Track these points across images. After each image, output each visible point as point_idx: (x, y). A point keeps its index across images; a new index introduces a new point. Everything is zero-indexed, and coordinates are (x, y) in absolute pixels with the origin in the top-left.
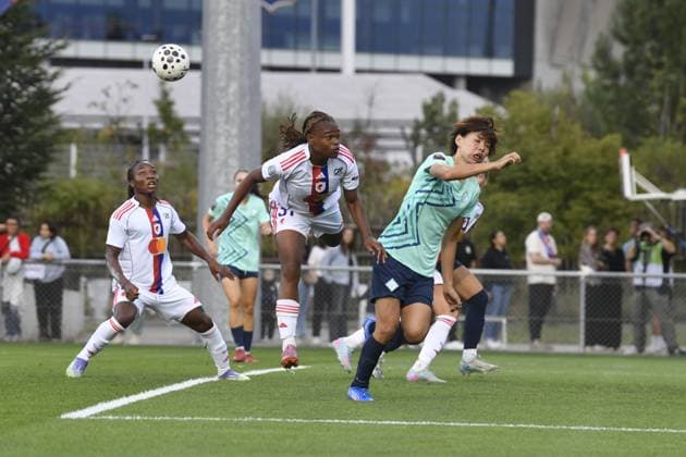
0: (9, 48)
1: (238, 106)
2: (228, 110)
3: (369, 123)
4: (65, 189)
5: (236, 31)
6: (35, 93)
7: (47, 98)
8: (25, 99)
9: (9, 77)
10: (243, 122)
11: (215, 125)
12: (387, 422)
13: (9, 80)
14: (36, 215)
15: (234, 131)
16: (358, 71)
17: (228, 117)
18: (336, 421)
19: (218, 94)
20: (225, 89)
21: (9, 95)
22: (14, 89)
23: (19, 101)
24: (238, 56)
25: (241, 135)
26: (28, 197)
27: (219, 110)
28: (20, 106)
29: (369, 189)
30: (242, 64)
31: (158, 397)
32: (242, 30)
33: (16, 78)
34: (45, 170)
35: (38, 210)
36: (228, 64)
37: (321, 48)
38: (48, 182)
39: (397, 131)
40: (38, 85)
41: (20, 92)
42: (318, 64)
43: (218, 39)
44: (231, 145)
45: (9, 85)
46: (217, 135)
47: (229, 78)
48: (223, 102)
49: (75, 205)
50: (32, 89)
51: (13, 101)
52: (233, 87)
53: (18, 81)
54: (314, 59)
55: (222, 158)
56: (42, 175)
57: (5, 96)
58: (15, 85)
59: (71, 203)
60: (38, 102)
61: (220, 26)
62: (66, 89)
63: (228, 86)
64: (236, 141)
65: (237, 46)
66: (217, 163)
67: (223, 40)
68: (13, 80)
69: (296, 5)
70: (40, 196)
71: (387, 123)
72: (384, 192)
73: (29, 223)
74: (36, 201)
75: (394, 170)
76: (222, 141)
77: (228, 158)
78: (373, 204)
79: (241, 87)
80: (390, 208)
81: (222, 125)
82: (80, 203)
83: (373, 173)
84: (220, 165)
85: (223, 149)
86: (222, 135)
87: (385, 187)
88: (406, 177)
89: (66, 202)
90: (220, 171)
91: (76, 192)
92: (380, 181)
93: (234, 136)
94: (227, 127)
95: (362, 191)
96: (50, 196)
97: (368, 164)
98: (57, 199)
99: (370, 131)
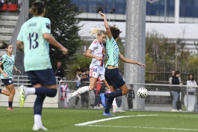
0: (64, 13)
1: (138, 32)
2: (134, 33)
3: (183, 40)
4: (81, 60)
5: (138, 6)
6: (72, 27)
7: (76, 29)
8: (69, 29)
9: (64, 22)
10: (139, 37)
11: (130, 37)
12: (182, 129)
13: (64, 23)
14: (72, 68)
15: (137, 40)
16: (180, 23)
17: (135, 35)
18: (165, 128)
19: (131, 27)
20: (134, 26)
21: (64, 28)
22: (66, 26)
23: (67, 30)
24: (138, 15)
25: (139, 41)
26: (69, 62)
27: (132, 33)
28: (67, 31)
29: (182, 61)
30: (139, 17)
31: (107, 121)
32: (140, 6)
33: (66, 23)
34: (75, 53)
35: (73, 66)
36: (135, 17)
37: (168, 16)
38: (76, 57)
39: (193, 42)
40: (73, 25)
41: (67, 27)
42: (167, 21)
43: (131, 9)
44: (135, 44)
45: (64, 25)
46: (130, 41)
47: (135, 22)
48: (133, 30)
49: (85, 65)
50: (71, 26)
51: (65, 30)
52: (137, 25)
53: (67, 24)
54: (165, 19)
55: (132, 49)
56: (74, 54)
57: (63, 28)
58: (66, 25)
59: (83, 64)
60: (73, 30)
61: (132, 5)
62: (82, 26)
63: (135, 25)
64: (137, 43)
65: (138, 11)
66: (131, 50)
67: (133, 9)
68: (65, 23)
69: (160, 1)
70: (74, 61)
71: (189, 40)
72: (187, 62)
73: (70, 70)
74: (72, 63)
75: (191, 54)
76: (132, 43)
77: (135, 48)
78: (183, 65)
79: (139, 25)
80: (189, 67)
81: (133, 37)
82: (86, 65)
83: (184, 55)
84: (132, 51)
85: (133, 45)
86: (132, 41)
87: (188, 60)
88: (195, 57)
89: (82, 64)
90: (132, 53)
91: (85, 60)
92: (186, 58)
93: (137, 41)
94: (134, 38)
95: (180, 61)
96: (77, 62)
97: (182, 52)
98: (79, 63)
99: (183, 42)
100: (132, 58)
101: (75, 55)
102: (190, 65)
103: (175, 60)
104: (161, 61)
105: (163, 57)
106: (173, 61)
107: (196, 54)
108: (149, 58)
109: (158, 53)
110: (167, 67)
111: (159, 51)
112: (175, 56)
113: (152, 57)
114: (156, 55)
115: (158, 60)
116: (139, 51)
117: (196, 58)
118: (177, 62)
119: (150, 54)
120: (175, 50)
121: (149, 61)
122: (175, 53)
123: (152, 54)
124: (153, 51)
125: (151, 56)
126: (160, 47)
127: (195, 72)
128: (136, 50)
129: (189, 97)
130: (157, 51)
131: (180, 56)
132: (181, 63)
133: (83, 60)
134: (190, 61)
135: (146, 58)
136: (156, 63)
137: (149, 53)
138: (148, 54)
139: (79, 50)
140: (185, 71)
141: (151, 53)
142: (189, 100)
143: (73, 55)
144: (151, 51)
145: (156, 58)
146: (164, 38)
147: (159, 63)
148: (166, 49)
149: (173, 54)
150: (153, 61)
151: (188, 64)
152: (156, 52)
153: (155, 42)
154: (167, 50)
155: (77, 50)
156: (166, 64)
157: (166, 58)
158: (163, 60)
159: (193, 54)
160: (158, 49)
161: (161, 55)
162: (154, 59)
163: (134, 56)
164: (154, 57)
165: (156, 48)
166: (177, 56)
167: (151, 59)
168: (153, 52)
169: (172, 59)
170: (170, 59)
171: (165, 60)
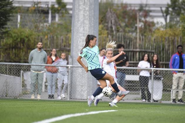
3: (146, 5)
4: (14, 33)
10: (91, 5)
11: (79, 6)
14: (2, 44)
15: (87, 9)
25: (90, 9)
29: (145, 34)
34: (6, 24)
35: (3, 42)
38: (7, 30)
44: (86, 14)
46: (79, 10)
49: (19, 40)
55: (82, 20)
56: (5, 26)
59: (17, 39)
64: (88, 13)
66: (79, 22)
70: (4, 36)
71: (154, 5)
72: (152, 36)
74: (2, 38)
75: (157, 26)
76: (81, 13)
78: (147, 41)
80: (155, 42)
81: (82, 5)
82: (21, 39)
83: (148, 27)
84: (81, 23)
85: (82, 16)
86: (81, 10)
87: (153, 33)
88: (162, 29)
89: (15, 39)
90: (81, 25)
91: (19, 34)
92: (150, 31)
93: (87, 11)
94: (84, 7)
95: (142, 35)
96: (8, 36)
97: (146, 23)
98: (12, 37)
99: (147, 9)
100: (81, 33)
101: (6, 28)
102: (156, 40)
103: (137, 33)
104: (119, 35)
105: (121, 30)
106: (134, 34)
107: (164, 25)
108: (103, 31)
109: (114, 25)
110: (127, 42)
111: (116, 22)
112: (136, 27)
113: (107, 30)
114: (111, 27)
115: (114, 33)
116: (90, 24)
117: (163, 31)
118: (139, 35)
119: (104, 26)
120: (136, 19)
121: (102, 35)
122: (136, 23)
123: (107, 26)
124: (109, 21)
125: (105, 28)
126: (118, 16)
127: (161, 49)
128: (87, 22)
129: (154, 84)
130: (113, 21)
131: (143, 27)
132: (144, 37)
133: (16, 33)
134: (155, 35)
135: (100, 31)
136: (112, 37)
137: (103, 24)
138: (101, 26)
139: (12, 20)
140: (149, 49)
141: (106, 24)
142: (154, 86)
143: (3, 28)
144: (105, 22)
145: (112, 31)
146: (122, 4)
147: (116, 37)
148: (124, 18)
149: (134, 25)
150: (108, 35)
151: (153, 39)
152: (111, 23)
153: (110, 11)
154: (127, 20)
155: (9, 20)
156: (125, 38)
157: (124, 31)
158: (120, 34)
159: (160, 25)
160: (115, 19)
161: (119, 27)
162: (109, 32)
163: (84, 30)
164: (110, 29)
165: (112, 17)
166: (139, 27)
167: (106, 32)
168: (108, 23)
169: (133, 32)
170: (129, 32)
171: (123, 33)
